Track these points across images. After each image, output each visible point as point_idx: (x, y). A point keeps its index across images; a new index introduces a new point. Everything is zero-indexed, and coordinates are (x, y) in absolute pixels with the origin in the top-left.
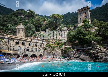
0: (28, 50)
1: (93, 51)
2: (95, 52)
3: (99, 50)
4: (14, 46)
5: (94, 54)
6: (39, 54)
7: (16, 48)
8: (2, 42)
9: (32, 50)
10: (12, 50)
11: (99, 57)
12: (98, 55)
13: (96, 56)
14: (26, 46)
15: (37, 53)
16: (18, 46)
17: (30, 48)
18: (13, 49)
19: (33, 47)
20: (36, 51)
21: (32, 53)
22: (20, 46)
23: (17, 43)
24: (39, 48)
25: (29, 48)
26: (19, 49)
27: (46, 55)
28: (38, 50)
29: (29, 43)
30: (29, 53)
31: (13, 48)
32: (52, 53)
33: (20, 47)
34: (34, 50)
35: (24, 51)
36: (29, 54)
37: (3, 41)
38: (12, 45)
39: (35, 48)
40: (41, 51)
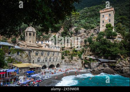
0: (46, 61)
1: (118, 65)
2: (120, 65)
3: (124, 64)
4: (34, 58)
5: (118, 67)
6: (57, 64)
7: (36, 59)
8: (24, 55)
9: (50, 61)
11: (124, 71)
12: (122, 69)
13: (121, 70)
14: (45, 56)
15: (55, 62)
16: (37, 57)
17: (48, 58)
19: (51, 57)
21: (50, 64)
22: (39, 57)
23: (37, 54)
24: (57, 57)
28: (55, 60)
29: (47, 53)
30: (47, 64)
31: (33, 60)
32: (71, 63)
34: (52, 61)
35: (43, 63)
37: (25, 53)
38: (32, 56)
39: (53, 57)
40: (58, 60)
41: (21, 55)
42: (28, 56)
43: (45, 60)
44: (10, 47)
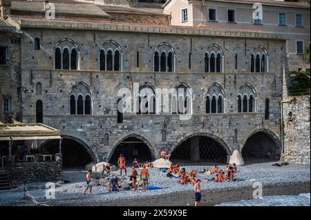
4: (45, 83)
7: (58, 95)
10: (32, 111)
14: (130, 74)
18: (39, 104)
19: (189, 81)
20: (214, 106)
21: (182, 131)
22: (86, 79)
23: (64, 61)
26: (80, 106)
28: (229, 104)
30: (158, 128)
31: (35, 99)
33: (89, 88)
36: (159, 137)
38: (25, 76)
39: (206, 83)
40: (259, 106)
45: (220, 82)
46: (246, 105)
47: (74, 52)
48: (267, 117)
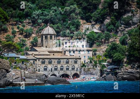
0: (56, 69)
4: (40, 66)
6: (73, 73)
7: (42, 68)
9: (62, 69)
10: (38, 70)
16: (44, 65)
17: (59, 66)
18: (39, 69)
19: (63, 65)
20: (68, 69)
21: (62, 73)
22: (46, 65)
23: (43, 63)
24: (72, 65)
25: (57, 66)
26: (45, 69)
27: (82, 75)
28: (70, 69)
29: (56, 61)
30: (58, 73)
31: (38, 69)
33: (47, 67)
34: (65, 69)
35: (51, 71)
38: (37, 65)
39: (66, 66)
40: (76, 69)
41: (25, 64)
42: (32, 64)
43: (53, 68)
44: (15, 58)
45: (68, 65)
46: (73, 69)
47: (45, 62)
48: (77, 71)
